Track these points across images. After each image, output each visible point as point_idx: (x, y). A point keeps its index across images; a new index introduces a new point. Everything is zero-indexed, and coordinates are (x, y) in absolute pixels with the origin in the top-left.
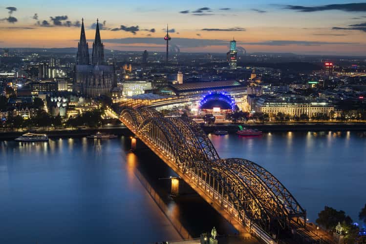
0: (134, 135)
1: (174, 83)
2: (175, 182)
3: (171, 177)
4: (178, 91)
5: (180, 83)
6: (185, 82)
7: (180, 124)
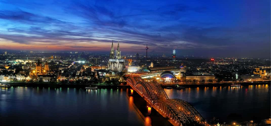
0: (132, 89)
1: (149, 67)
2: (149, 109)
3: (148, 107)
4: (151, 70)
5: (152, 67)
6: (154, 67)
7: (152, 84)
